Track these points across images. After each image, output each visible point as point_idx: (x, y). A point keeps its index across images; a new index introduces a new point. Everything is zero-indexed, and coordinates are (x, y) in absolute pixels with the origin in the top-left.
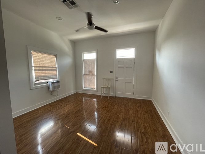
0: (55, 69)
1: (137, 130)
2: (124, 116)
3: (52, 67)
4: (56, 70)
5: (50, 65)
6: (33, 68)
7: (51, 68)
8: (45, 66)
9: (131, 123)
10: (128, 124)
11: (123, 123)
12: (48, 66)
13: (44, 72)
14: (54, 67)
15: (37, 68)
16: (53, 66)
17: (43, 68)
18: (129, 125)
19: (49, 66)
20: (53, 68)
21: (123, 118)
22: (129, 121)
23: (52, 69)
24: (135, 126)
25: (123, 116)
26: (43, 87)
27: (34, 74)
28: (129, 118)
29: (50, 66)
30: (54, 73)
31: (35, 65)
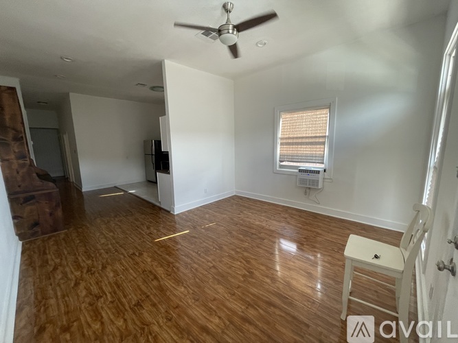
0: (321, 140)
1: (115, 293)
2: (172, 297)
3: (316, 137)
4: (324, 143)
5: (310, 132)
6: (279, 141)
7: (310, 140)
8: (299, 136)
9: (139, 296)
10: (143, 287)
11: (155, 283)
12: (304, 135)
13: (295, 148)
14: (319, 137)
15: (285, 141)
16: (318, 135)
17: (295, 141)
18: (140, 289)
19: (307, 135)
20: (317, 140)
21: (168, 293)
22: (148, 296)
23: (315, 141)
24: (125, 297)
25: (174, 295)
26: (291, 175)
27: (279, 150)
28: (154, 305)
29: (310, 135)
30: (316, 150)
31: (283, 136)
